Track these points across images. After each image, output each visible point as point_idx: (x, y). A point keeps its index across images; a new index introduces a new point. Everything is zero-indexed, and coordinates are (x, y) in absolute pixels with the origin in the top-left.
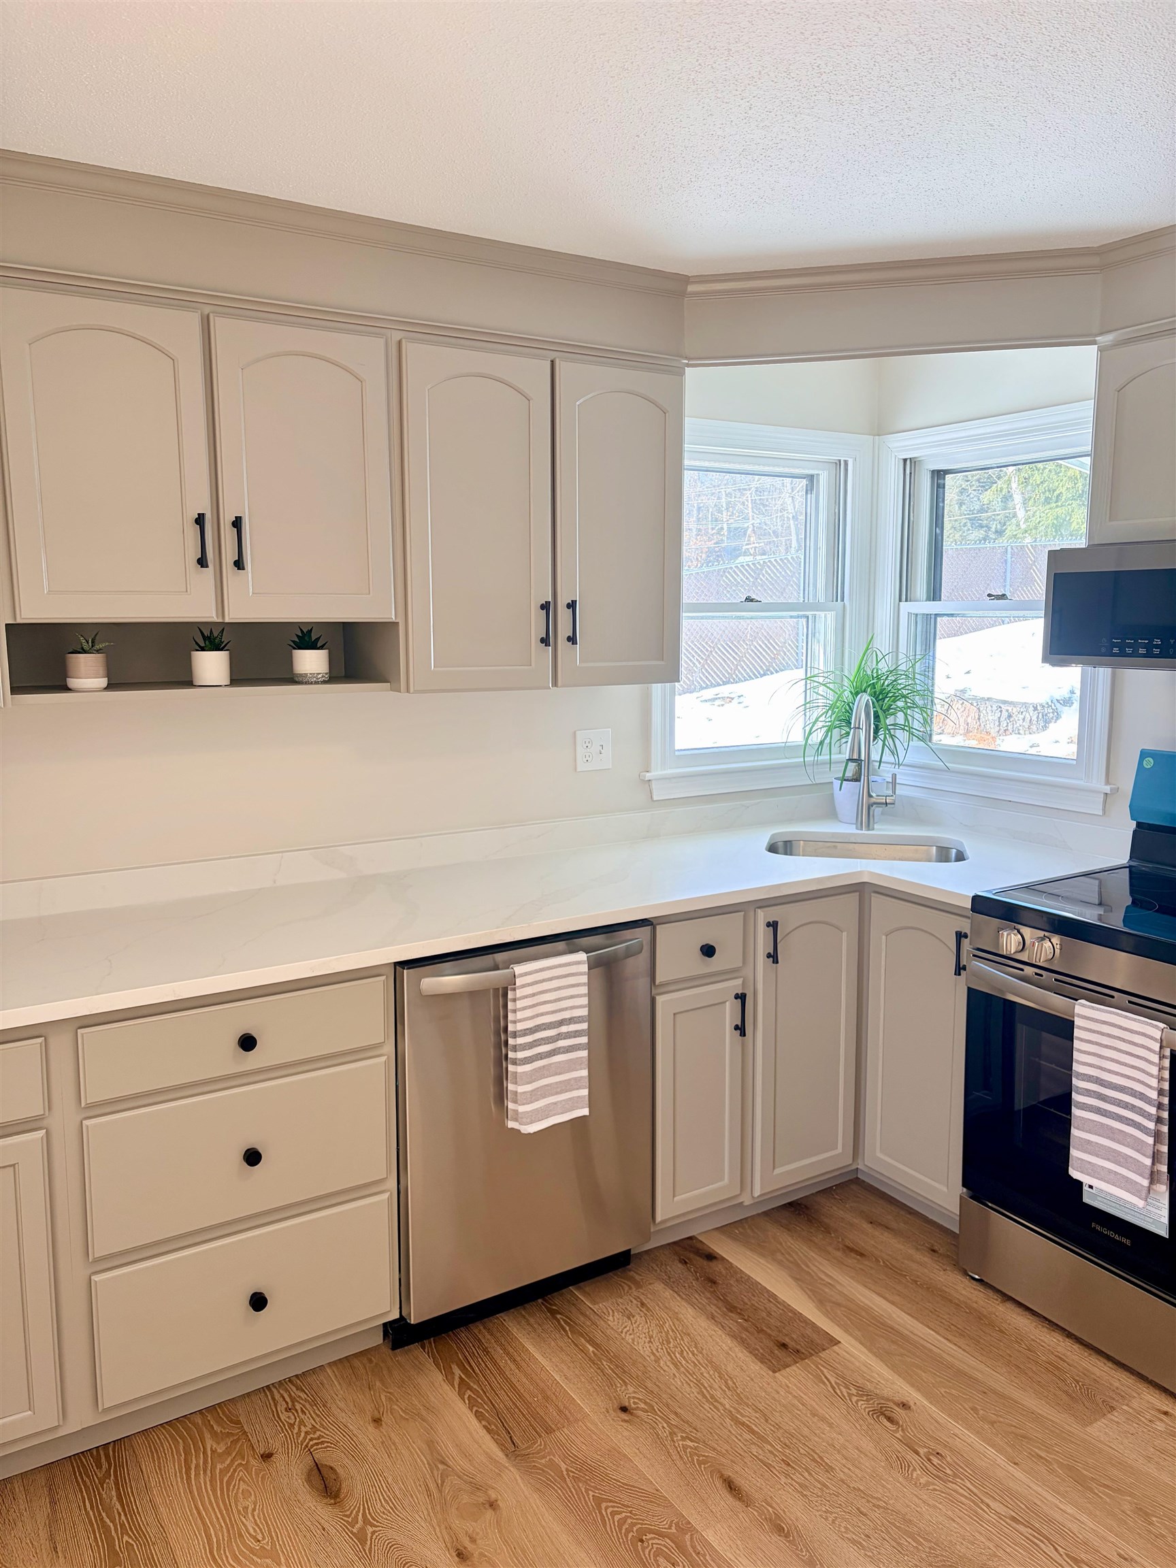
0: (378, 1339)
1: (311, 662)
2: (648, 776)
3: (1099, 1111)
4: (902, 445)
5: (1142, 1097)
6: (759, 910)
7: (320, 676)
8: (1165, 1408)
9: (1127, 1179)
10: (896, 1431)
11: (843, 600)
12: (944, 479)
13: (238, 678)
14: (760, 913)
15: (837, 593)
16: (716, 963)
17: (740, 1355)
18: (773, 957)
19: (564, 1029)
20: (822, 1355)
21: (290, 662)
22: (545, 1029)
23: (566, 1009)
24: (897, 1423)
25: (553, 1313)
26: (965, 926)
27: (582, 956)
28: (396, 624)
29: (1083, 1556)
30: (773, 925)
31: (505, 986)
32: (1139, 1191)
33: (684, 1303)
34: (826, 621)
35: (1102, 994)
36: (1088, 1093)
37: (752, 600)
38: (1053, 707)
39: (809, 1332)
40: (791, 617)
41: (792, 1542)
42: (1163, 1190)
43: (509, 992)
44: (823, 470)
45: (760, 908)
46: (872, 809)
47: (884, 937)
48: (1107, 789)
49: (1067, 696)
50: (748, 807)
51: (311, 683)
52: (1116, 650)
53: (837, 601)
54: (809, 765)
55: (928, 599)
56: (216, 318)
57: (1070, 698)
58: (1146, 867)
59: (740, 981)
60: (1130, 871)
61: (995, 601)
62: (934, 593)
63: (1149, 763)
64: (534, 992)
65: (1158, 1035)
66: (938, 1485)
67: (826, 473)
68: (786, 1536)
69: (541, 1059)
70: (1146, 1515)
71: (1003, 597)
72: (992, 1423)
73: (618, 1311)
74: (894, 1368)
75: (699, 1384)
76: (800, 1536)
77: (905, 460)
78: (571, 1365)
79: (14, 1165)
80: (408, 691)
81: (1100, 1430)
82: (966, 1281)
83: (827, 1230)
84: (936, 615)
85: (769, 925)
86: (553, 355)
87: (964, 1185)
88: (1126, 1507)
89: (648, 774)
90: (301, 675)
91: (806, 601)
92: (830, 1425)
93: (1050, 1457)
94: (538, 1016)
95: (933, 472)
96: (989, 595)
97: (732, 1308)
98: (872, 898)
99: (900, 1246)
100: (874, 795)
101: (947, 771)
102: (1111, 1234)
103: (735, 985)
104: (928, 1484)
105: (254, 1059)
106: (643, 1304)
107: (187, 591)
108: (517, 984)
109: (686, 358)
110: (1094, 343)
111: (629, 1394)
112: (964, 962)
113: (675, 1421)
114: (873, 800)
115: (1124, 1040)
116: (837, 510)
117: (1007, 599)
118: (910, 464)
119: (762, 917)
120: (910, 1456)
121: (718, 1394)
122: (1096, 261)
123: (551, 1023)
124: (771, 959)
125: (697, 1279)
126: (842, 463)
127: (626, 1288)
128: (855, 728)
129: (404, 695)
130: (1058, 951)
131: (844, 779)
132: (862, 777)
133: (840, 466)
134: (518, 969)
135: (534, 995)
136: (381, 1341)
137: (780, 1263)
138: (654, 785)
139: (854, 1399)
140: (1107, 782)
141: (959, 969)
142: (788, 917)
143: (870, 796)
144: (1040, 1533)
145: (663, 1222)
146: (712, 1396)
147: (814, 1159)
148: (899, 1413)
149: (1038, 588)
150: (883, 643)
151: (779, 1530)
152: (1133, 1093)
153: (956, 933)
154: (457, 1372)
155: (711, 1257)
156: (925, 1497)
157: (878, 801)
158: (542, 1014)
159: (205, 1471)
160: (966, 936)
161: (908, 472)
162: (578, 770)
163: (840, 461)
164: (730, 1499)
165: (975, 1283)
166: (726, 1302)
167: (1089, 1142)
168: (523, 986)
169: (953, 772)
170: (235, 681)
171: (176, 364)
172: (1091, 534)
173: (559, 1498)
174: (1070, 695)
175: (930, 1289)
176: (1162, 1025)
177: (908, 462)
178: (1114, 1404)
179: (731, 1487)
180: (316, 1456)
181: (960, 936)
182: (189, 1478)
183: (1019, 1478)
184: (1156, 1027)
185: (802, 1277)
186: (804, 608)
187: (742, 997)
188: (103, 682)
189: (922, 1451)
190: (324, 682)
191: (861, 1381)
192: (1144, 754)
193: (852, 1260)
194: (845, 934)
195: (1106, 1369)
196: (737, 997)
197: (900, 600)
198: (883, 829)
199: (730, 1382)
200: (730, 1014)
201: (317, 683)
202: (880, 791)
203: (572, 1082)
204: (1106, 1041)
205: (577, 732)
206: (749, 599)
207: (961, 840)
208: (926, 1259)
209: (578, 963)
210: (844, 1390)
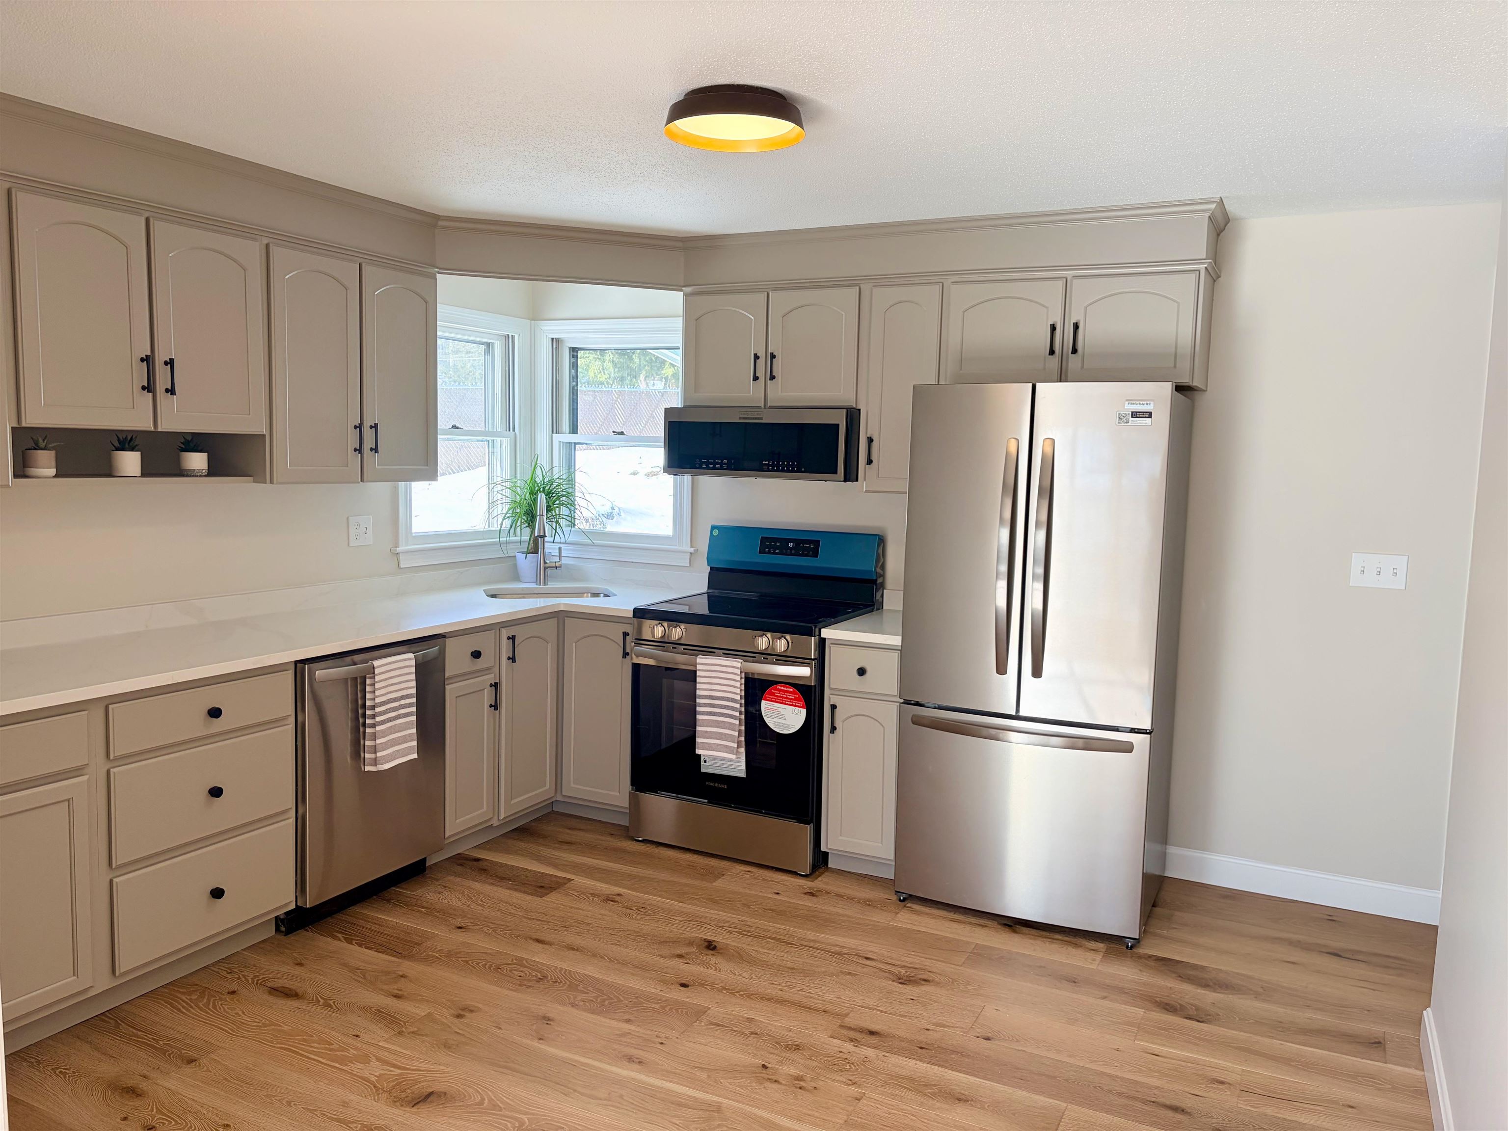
0: (271, 931)
1: (197, 461)
2: (398, 550)
3: (711, 714)
4: (550, 329)
5: (733, 700)
6: (503, 629)
7: (204, 471)
8: (748, 870)
9: (726, 746)
10: (618, 904)
11: (514, 430)
12: (577, 352)
13: (148, 471)
14: (504, 631)
15: (509, 426)
16: (480, 663)
17: (517, 895)
18: (513, 659)
19: (403, 702)
20: (566, 886)
21: (178, 461)
22: (392, 702)
23: (403, 689)
24: (618, 902)
25: (388, 901)
26: (628, 629)
27: (411, 655)
28: (264, 436)
29: (723, 925)
30: (513, 638)
31: (364, 675)
32: (733, 751)
33: (471, 881)
34: (504, 445)
35: (709, 650)
36: (705, 705)
37: (458, 428)
38: (601, 520)
39: (554, 879)
40: (478, 441)
41: (582, 951)
42: (743, 750)
43: (367, 680)
44: (498, 340)
45: (503, 627)
46: (547, 570)
47: (574, 644)
48: (692, 550)
49: (610, 511)
50: (462, 573)
51: (197, 476)
52: (704, 466)
53: (510, 431)
54: (503, 543)
55: (570, 433)
56: (155, 221)
57: (611, 513)
58: (716, 592)
59: (492, 676)
60: (708, 595)
61: (617, 436)
62: (574, 430)
63: (716, 532)
64: (386, 677)
65: (739, 665)
66: (648, 917)
67: (499, 343)
68: (577, 950)
69: (391, 721)
70: (748, 906)
71: (622, 433)
72: (666, 891)
73: (431, 892)
74: (607, 883)
75: (499, 910)
76: (584, 948)
77: (552, 339)
78: (415, 918)
79: (68, 800)
80: (271, 482)
81: (719, 883)
82: (634, 843)
83: (545, 837)
84: (575, 444)
85: (509, 638)
86: (360, 260)
87: (632, 784)
88: (738, 905)
89: (397, 549)
90: (190, 470)
91: (487, 429)
92: (582, 910)
93: (698, 897)
94: (388, 693)
95: (570, 348)
96: (614, 432)
97: (503, 879)
98: (566, 621)
99: (591, 836)
100: (548, 562)
101: (591, 545)
102: (717, 785)
103: (490, 678)
104: (641, 918)
105: (218, 725)
106: (445, 887)
107: (134, 408)
108: (376, 673)
109: (437, 268)
110: (681, 290)
111: (459, 922)
112: (628, 650)
113: (493, 926)
114: (547, 565)
115: (722, 672)
116: (507, 369)
117: (624, 435)
118: (556, 342)
119: (505, 633)
120: (629, 911)
121: (513, 911)
122: (680, 244)
123: (395, 698)
124: (511, 660)
125: (474, 871)
126: (510, 336)
127: (430, 882)
128: (540, 515)
129: (268, 486)
130: (684, 632)
131: (527, 553)
132: (540, 550)
133: (508, 340)
134: (376, 663)
135: (385, 680)
136: (274, 933)
137: (522, 855)
138: (402, 557)
139: (591, 898)
140: (692, 547)
141: (625, 654)
142: (521, 632)
143: (545, 563)
144: (700, 922)
145: (449, 837)
146: (510, 913)
147: (533, 793)
148: (617, 898)
149: (659, 431)
150: (544, 461)
151: (573, 949)
152: (728, 699)
153: (623, 632)
154: (340, 935)
155: (478, 860)
156: (642, 923)
157: (551, 565)
158: (391, 692)
159: (192, 1007)
160: (628, 634)
161: (554, 347)
162: (351, 545)
163: (508, 335)
164: (540, 945)
165: (641, 843)
166: (497, 877)
167: (706, 732)
168: (380, 674)
169: (596, 546)
170: (144, 474)
171: (129, 251)
172: (685, 399)
173: (441, 965)
174: (611, 511)
175: (616, 850)
176: (741, 661)
177: (555, 340)
178: (723, 873)
179: (538, 941)
180: (268, 985)
181: (625, 634)
182: (182, 1012)
183: (687, 907)
184: (738, 662)
185: (539, 859)
186: (487, 435)
187: (496, 686)
188: (53, 471)
189: (634, 908)
190: (206, 476)
191: (591, 891)
192: (713, 528)
193: (565, 846)
194: (550, 644)
195: (717, 862)
196: (491, 685)
197: (553, 433)
198: (552, 585)
199: (517, 906)
200: (487, 697)
201: (201, 476)
202: (553, 560)
203: (407, 737)
204: (714, 674)
205: (350, 518)
206: (454, 427)
207: (607, 587)
208: (609, 839)
209: (410, 659)
210: (584, 896)
